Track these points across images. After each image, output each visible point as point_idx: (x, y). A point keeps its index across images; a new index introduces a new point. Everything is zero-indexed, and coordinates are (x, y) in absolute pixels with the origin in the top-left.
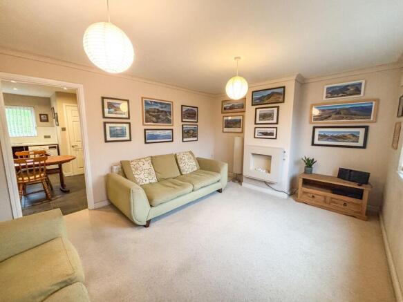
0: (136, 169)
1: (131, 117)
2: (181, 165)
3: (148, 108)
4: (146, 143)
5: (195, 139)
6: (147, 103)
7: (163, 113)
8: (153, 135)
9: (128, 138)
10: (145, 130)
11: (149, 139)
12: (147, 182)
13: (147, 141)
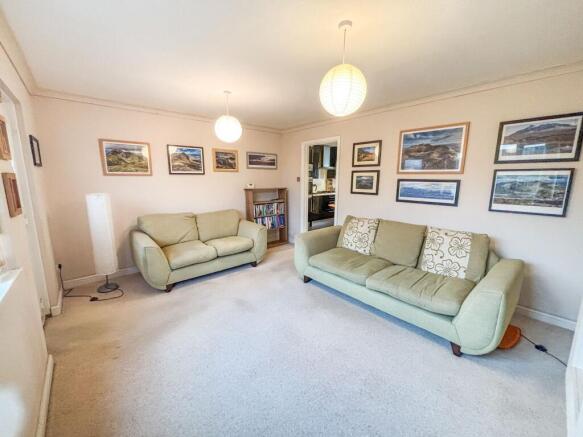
0: (351, 228)
1: (382, 163)
2: (426, 252)
3: (409, 145)
4: (398, 200)
5: (559, 211)
6: (407, 139)
7: (440, 150)
8: (412, 188)
9: (374, 191)
10: (399, 181)
11: (403, 195)
12: (353, 248)
13: (400, 198)
